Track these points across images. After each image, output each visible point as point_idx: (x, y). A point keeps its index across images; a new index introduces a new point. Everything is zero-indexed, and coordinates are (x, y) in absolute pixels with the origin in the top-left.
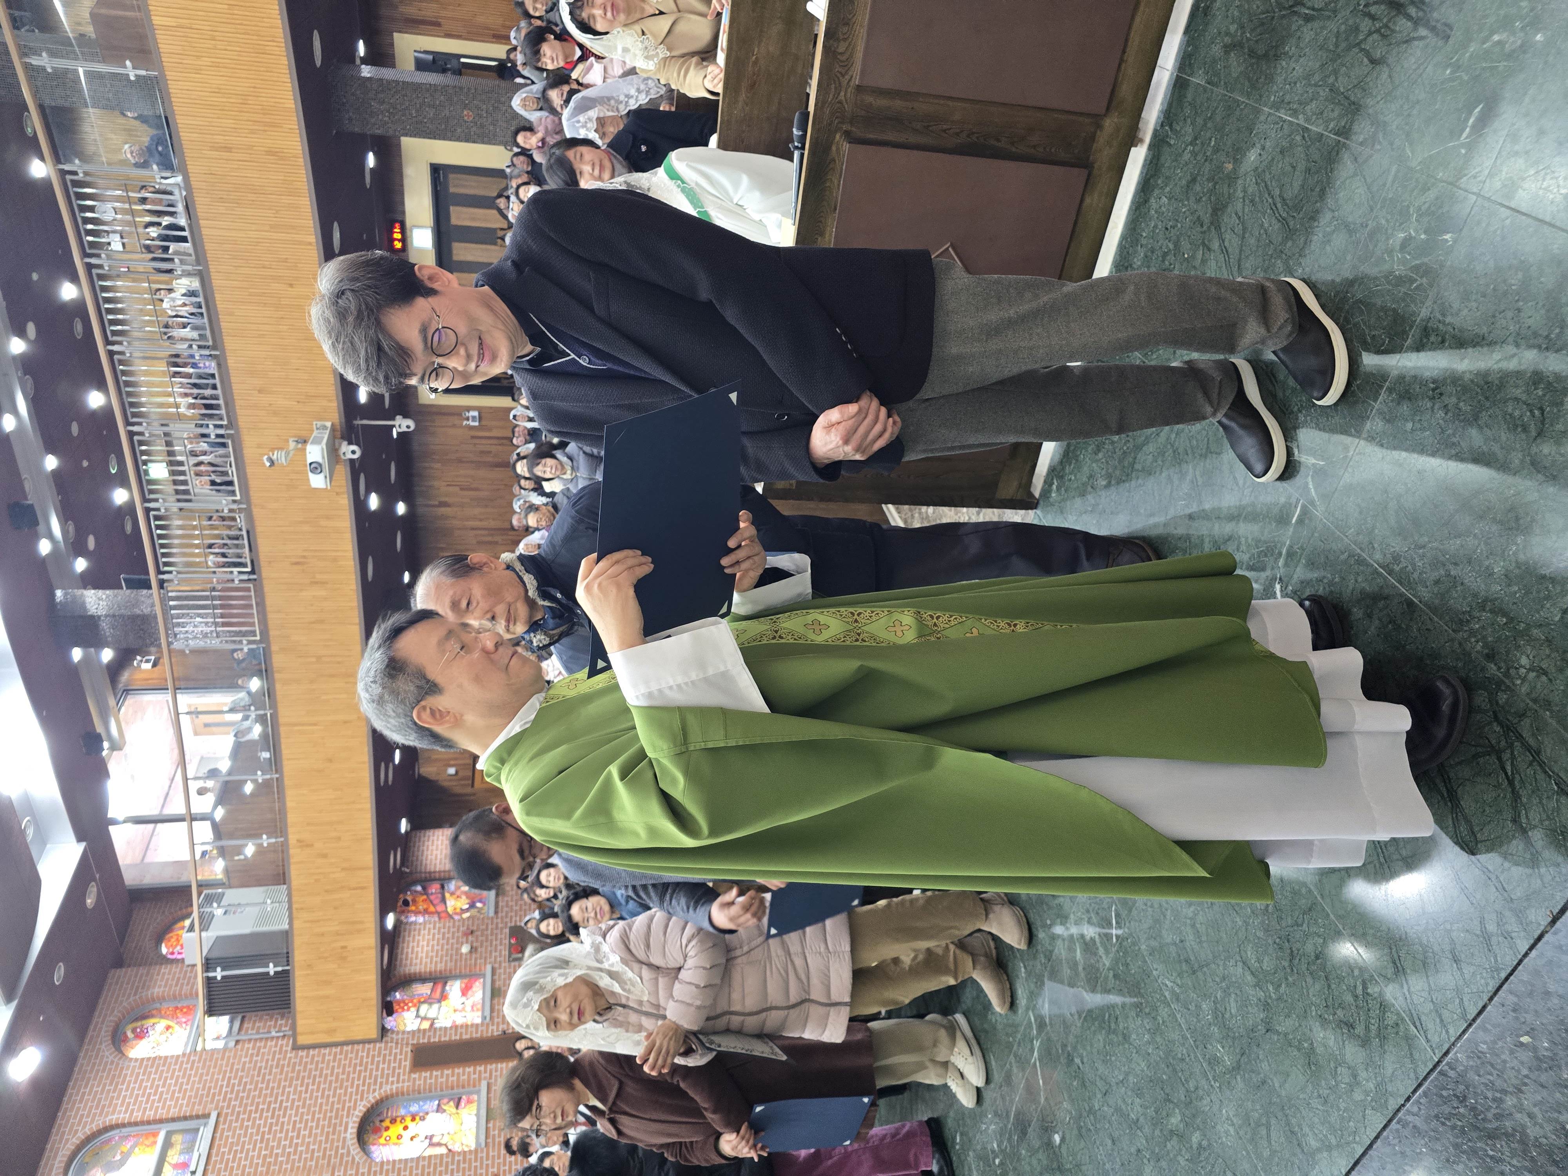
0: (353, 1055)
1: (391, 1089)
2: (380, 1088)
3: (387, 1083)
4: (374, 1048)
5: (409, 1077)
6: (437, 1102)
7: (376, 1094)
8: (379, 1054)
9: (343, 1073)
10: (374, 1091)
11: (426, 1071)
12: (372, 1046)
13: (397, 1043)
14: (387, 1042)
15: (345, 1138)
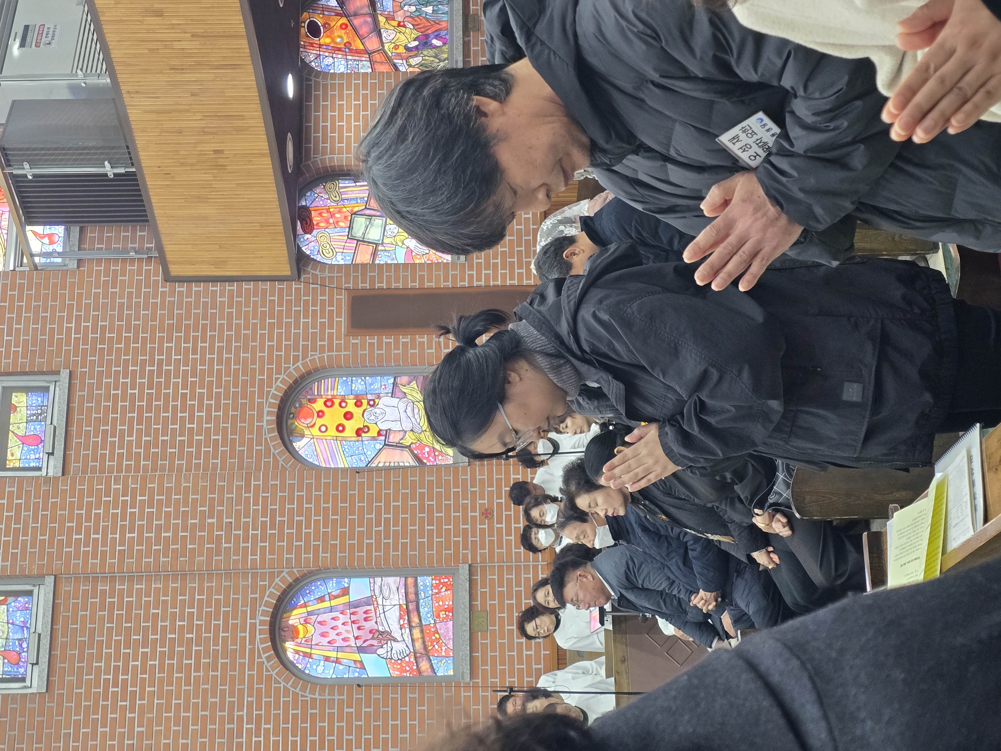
0: (258, 299)
1: (321, 359)
2: (305, 357)
3: (314, 349)
4: (289, 288)
5: (347, 343)
6: (392, 380)
7: (299, 364)
8: (298, 300)
9: (247, 328)
10: (296, 359)
11: (372, 336)
12: (285, 285)
13: (323, 285)
14: (307, 283)
15: (260, 428)
